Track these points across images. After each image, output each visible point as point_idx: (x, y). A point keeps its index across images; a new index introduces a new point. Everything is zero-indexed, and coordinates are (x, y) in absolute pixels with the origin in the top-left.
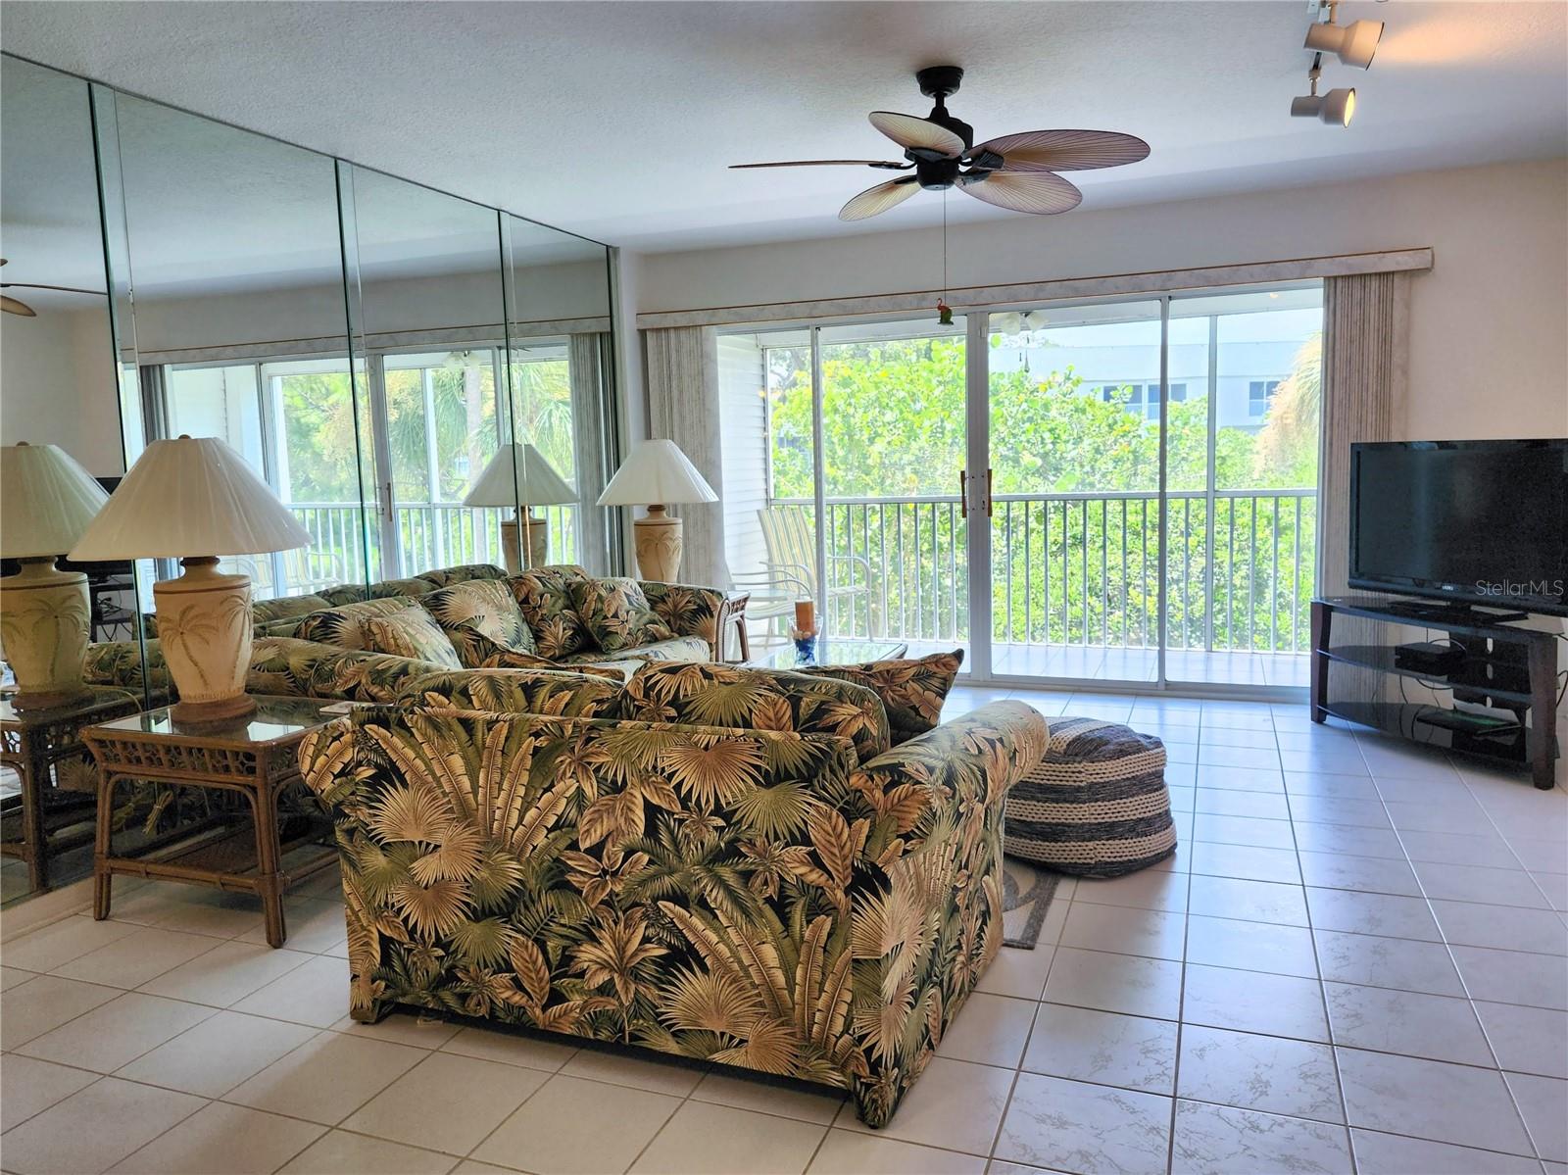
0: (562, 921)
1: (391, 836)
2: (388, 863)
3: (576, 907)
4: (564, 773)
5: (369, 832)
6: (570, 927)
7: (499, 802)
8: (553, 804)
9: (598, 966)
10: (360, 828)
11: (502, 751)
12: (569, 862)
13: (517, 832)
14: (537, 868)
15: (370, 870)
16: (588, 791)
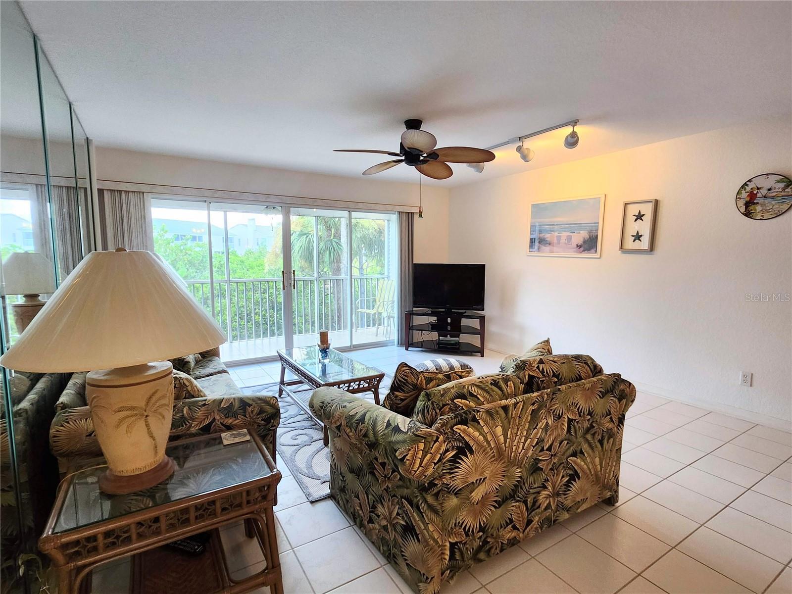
0: (535, 486)
1: (462, 484)
2: (458, 500)
3: (540, 477)
4: (542, 417)
5: (448, 489)
6: (538, 487)
7: (515, 443)
8: (537, 434)
9: (545, 499)
10: (444, 489)
11: (519, 417)
12: (540, 458)
13: (521, 454)
14: (527, 467)
15: (448, 510)
16: (550, 422)
